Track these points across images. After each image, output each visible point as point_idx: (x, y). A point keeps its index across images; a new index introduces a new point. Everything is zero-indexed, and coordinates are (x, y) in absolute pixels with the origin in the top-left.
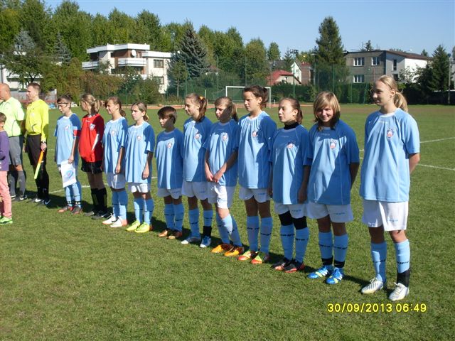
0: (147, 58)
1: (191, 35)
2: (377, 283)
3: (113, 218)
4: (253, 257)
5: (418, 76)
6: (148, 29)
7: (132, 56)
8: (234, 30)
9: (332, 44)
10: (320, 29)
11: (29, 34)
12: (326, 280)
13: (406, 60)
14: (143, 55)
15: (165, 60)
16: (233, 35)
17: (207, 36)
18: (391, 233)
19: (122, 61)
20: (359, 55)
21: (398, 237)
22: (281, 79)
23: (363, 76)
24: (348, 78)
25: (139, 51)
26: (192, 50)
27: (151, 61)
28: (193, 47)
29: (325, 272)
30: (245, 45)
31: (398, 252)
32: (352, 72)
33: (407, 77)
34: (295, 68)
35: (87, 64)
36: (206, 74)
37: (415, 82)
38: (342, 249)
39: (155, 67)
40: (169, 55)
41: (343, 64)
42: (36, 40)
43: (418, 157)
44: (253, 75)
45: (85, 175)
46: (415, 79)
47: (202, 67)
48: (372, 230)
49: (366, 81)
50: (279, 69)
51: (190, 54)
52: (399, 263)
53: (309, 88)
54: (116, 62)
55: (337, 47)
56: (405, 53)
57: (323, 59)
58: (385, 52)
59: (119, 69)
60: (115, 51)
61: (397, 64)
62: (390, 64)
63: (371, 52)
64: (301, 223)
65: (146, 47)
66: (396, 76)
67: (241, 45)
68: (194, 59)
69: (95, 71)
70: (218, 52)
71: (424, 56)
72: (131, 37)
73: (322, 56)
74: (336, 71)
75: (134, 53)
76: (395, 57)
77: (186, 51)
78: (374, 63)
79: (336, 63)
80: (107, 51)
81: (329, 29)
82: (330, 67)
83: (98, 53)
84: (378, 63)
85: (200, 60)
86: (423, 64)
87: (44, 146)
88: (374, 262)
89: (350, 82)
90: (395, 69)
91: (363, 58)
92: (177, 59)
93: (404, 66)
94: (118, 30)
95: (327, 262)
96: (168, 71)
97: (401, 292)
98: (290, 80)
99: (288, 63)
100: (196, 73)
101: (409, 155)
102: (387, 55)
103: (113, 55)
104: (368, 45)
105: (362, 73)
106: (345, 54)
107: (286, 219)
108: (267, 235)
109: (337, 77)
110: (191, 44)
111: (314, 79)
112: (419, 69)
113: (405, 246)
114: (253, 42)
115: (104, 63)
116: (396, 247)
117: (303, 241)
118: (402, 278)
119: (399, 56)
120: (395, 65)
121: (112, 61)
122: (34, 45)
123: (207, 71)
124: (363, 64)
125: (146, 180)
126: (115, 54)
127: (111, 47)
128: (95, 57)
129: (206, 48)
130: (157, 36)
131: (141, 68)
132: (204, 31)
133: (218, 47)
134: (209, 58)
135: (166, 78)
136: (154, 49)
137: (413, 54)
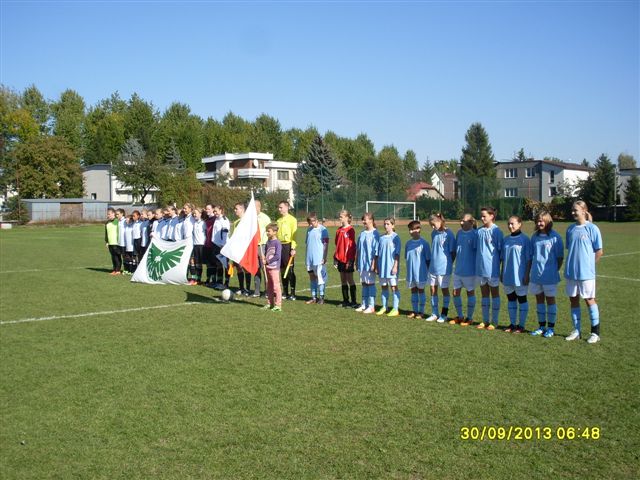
0: (270, 168)
1: (319, 143)
2: (575, 335)
3: (363, 307)
4: (487, 325)
5: (579, 189)
6: (267, 135)
7: (254, 167)
8: (364, 137)
9: (480, 154)
10: (466, 137)
11: (139, 142)
12: (543, 335)
13: (565, 171)
14: (266, 165)
15: (290, 171)
16: (363, 141)
17: (334, 143)
18: (586, 300)
19: (242, 172)
20: (511, 166)
21: (590, 302)
22: (422, 193)
23: (516, 189)
24: (498, 191)
25: (261, 161)
26: (321, 160)
27: (275, 173)
28: (322, 156)
29: (541, 331)
30: (377, 154)
31: (591, 312)
32: (503, 184)
33: (566, 191)
34: (435, 179)
35: (201, 176)
36: (339, 186)
37: (576, 196)
38: (552, 314)
39: (279, 178)
40: (295, 165)
41: (494, 176)
42: (146, 148)
43: (601, 251)
44: (391, 188)
46: (576, 193)
47: (333, 179)
48: (572, 299)
49: (521, 195)
50: (419, 181)
51: (319, 165)
52: (592, 320)
53: (456, 203)
54: (236, 173)
55: (487, 157)
56: (562, 162)
57: (471, 171)
58: (540, 162)
59: (239, 181)
60: (234, 161)
61: (555, 175)
62: (546, 176)
63: (525, 162)
64: (523, 300)
65: (269, 156)
66: (553, 189)
67: (373, 153)
68: (324, 170)
69: (212, 182)
70: (347, 162)
71: (584, 167)
72: (248, 144)
73: (470, 167)
74: (486, 185)
75: (256, 163)
76: (553, 168)
77: (315, 161)
78: (529, 175)
79: (486, 174)
80: (225, 161)
81: (477, 137)
82: (479, 180)
83: (215, 163)
84: (533, 175)
85: (330, 171)
86: (584, 176)
87: (293, 253)
89: (500, 197)
90: (552, 181)
91: (516, 170)
92: (305, 171)
93: (562, 178)
94: (233, 137)
95: (542, 325)
96: (294, 183)
97: (595, 338)
98: (433, 195)
99: (428, 173)
100: (327, 186)
101: (596, 250)
102: (544, 166)
103: (231, 166)
104: (521, 154)
105: (515, 186)
106: (496, 165)
107: (512, 297)
108: (496, 309)
109: (487, 191)
110: (320, 152)
111: (459, 193)
112: (580, 181)
113: (595, 308)
114: (386, 150)
115: (223, 174)
116: (589, 309)
117: (524, 311)
118: (595, 329)
119: (556, 167)
120: (552, 177)
121: (231, 171)
122: (144, 153)
123: (338, 184)
124: (516, 175)
125: (395, 276)
126: (234, 164)
127: (230, 157)
128: (211, 167)
129: (335, 157)
130: (277, 142)
131: (264, 180)
132: (330, 137)
133: (347, 156)
134: (339, 170)
135: (291, 192)
136: (276, 158)
137: (572, 165)
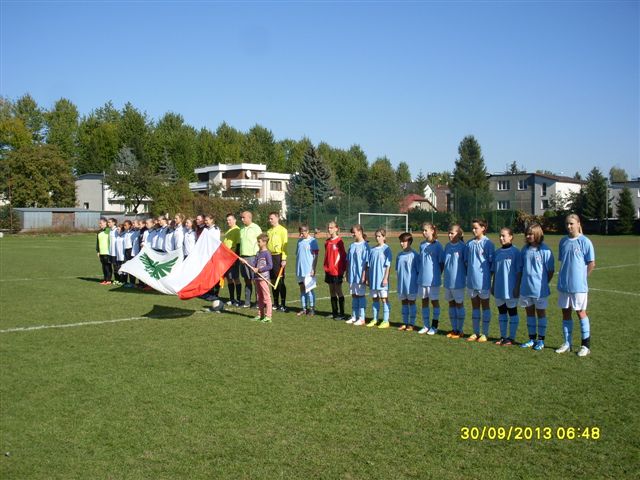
0: (263, 179)
1: (313, 155)
2: (566, 347)
3: (354, 319)
4: (478, 337)
5: (571, 202)
6: (261, 147)
7: (247, 178)
8: (357, 148)
9: (473, 166)
10: (459, 150)
11: (132, 151)
12: (534, 347)
13: (557, 183)
14: (259, 176)
15: (283, 182)
16: (357, 153)
17: (327, 154)
19: (234, 183)
20: (504, 179)
21: (581, 314)
22: (414, 205)
23: (508, 202)
24: (491, 204)
25: (254, 172)
26: (314, 171)
27: (267, 183)
28: (315, 168)
29: (532, 344)
30: (370, 166)
31: (582, 325)
32: (495, 197)
33: (558, 204)
34: (428, 191)
35: (194, 185)
36: (331, 198)
37: (568, 209)
38: (543, 327)
39: (272, 189)
40: (287, 176)
41: (486, 188)
42: (139, 158)
43: (593, 264)
44: (384, 200)
45: (327, 286)
46: (568, 206)
47: (325, 190)
48: (564, 310)
49: (513, 208)
50: (411, 193)
51: (312, 177)
52: (583, 332)
53: (448, 215)
54: (228, 183)
55: (480, 169)
56: (554, 175)
57: (463, 183)
58: (533, 175)
59: (232, 191)
60: (227, 171)
61: (547, 189)
62: (539, 188)
63: (517, 174)
64: (514, 312)
65: (262, 167)
66: (545, 202)
67: (366, 165)
68: (317, 181)
69: (204, 192)
70: (340, 173)
71: (577, 180)
72: (242, 155)
73: (462, 179)
74: (478, 197)
75: (249, 174)
76: (545, 181)
77: (308, 173)
78: (521, 187)
79: (478, 187)
80: (218, 172)
81: (470, 149)
82: (472, 192)
83: (208, 173)
84: (526, 187)
85: (323, 182)
86: (576, 188)
87: (284, 263)
88: (564, 333)
89: (493, 210)
90: (545, 194)
91: (508, 182)
92: (298, 182)
93: (554, 191)
94: (227, 147)
95: (532, 337)
96: (286, 194)
97: (585, 352)
98: (426, 207)
99: (421, 185)
100: (320, 197)
101: (588, 262)
102: (536, 178)
103: (224, 176)
104: (514, 167)
105: (506, 199)
106: (489, 177)
107: (503, 309)
108: (487, 321)
109: (479, 203)
110: (314, 163)
111: (452, 205)
112: (572, 194)
113: (586, 320)
114: (379, 162)
115: (216, 184)
116: (581, 322)
117: (515, 324)
118: (585, 342)
119: (549, 180)
120: (544, 189)
121: (224, 181)
122: (137, 163)
123: (331, 195)
124: (508, 188)
125: (386, 288)
126: (227, 175)
127: (223, 167)
128: (204, 177)
129: (328, 168)
130: (270, 153)
131: (257, 191)
132: (323, 148)
133: (340, 167)
134: (332, 182)
135: (284, 202)
136: (269, 169)
137: (564, 178)
